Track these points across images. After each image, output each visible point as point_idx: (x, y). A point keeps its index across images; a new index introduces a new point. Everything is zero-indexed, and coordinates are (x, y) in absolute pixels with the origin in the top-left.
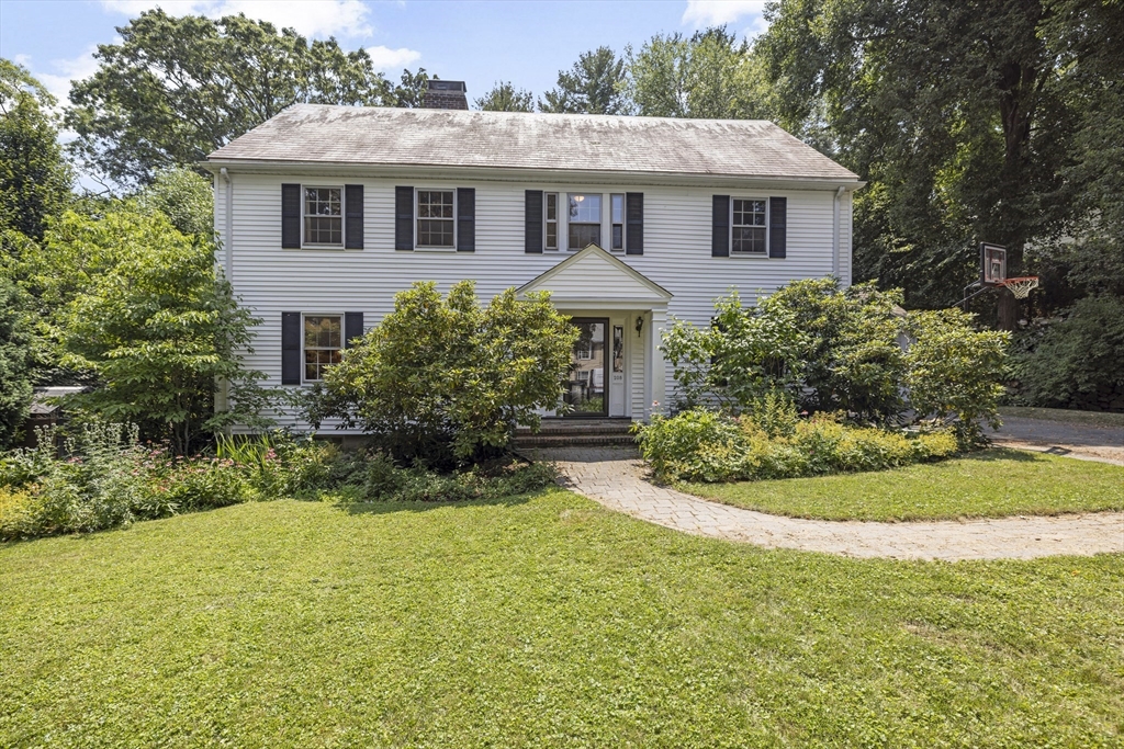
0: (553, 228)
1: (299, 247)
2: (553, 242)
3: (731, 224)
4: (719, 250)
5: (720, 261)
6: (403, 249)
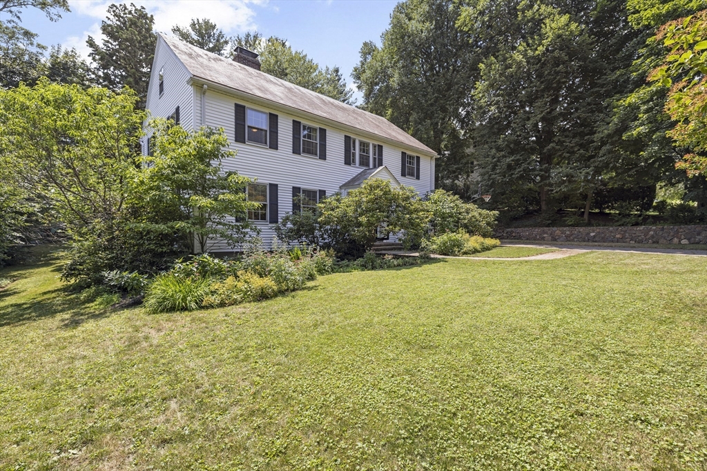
0: (354, 154)
1: (245, 143)
2: (354, 161)
3: (406, 164)
4: (403, 174)
5: (403, 178)
6: (296, 153)
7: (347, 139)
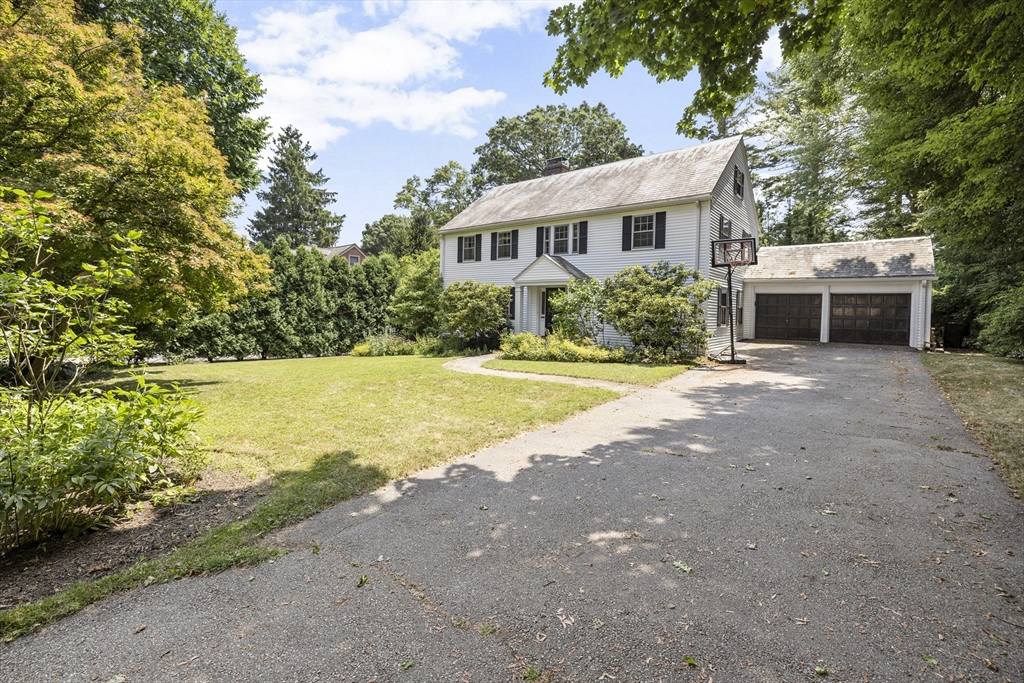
0: (548, 244)
1: (462, 262)
2: (547, 251)
3: (633, 232)
4: (626, 247)
5: (627, 253)
6: (493, 259)
7: (540, 230)
